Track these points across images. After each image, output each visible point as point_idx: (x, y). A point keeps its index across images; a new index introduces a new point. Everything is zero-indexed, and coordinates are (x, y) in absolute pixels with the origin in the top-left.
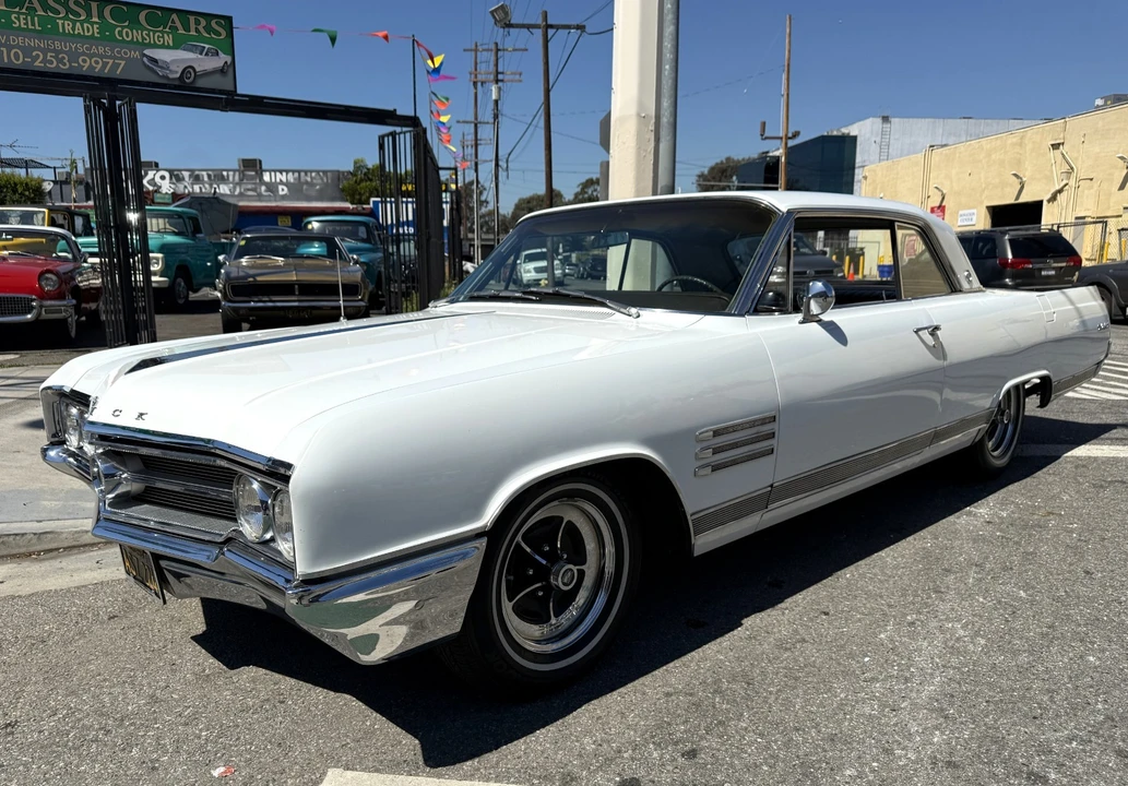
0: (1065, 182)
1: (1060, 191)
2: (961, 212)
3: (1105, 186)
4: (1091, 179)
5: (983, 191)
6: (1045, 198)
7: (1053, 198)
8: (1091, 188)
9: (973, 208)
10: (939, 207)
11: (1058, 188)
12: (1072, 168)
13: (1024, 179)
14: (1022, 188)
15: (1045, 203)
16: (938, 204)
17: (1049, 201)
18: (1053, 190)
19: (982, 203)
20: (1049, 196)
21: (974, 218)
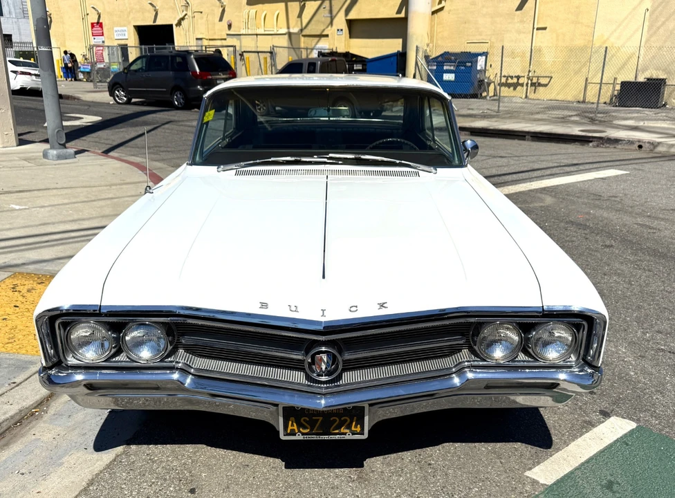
0: (185, 13)
1: (183, 19)
2: (116, 29)
3: (210, 18)
4: (201, 12)
5: (129, 13)
6: (174, 23)
7: (179, 24)
8: (202, 18)
9: (125, 26)
10: (98, 23)
11: (181, 16)
12: (188, 3)
13: (157, 8)
14: (157, 14)
15: (174, 27)
16: (96, 21)
17: (176, 25)
18: (178, 18)
19: (130, 23)
20: (176, 22)
21: (126, 33)
